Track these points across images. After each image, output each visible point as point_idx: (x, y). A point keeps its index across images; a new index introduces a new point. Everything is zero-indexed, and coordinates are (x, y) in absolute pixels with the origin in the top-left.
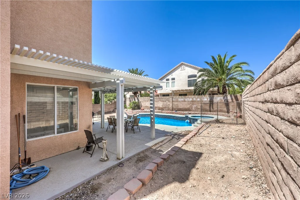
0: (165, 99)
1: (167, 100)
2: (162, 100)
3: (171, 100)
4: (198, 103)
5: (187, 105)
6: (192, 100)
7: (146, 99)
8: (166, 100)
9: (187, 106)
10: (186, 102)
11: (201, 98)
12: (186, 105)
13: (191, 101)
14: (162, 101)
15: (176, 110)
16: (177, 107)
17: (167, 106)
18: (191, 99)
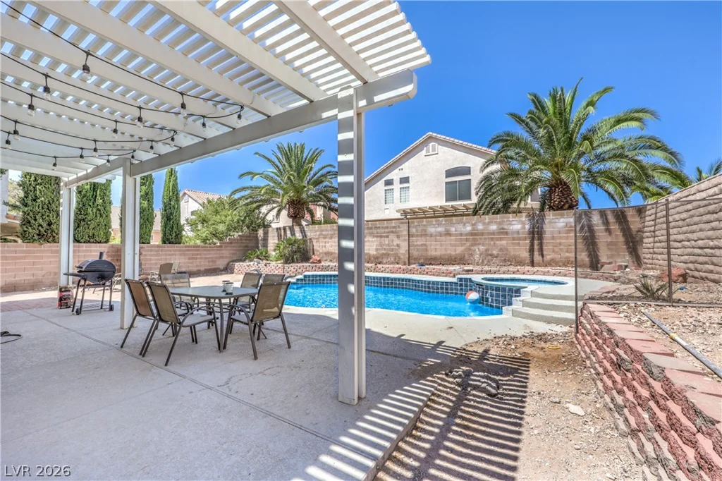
0: (386, 230)
1: (392, 232)
2: (375, 231)
3: (406, 233)
4: (492, 239)
5: (455, 245)
6: (474, 230)
7: (327, 230)
8: (388, 232)
9: (456, 250)
10: (453, 238)
11: (500, 223)
12: (451, 245)
13: (467, 235)
14: (377, 237)
15: (422, 261)
16: (424, 254)
17: (392, 250)
18: (469, 228)
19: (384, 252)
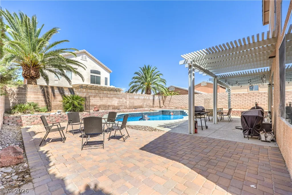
4: (147, 101)
11: (149, 97)
13: (143, 99)
19: (121, 104)
